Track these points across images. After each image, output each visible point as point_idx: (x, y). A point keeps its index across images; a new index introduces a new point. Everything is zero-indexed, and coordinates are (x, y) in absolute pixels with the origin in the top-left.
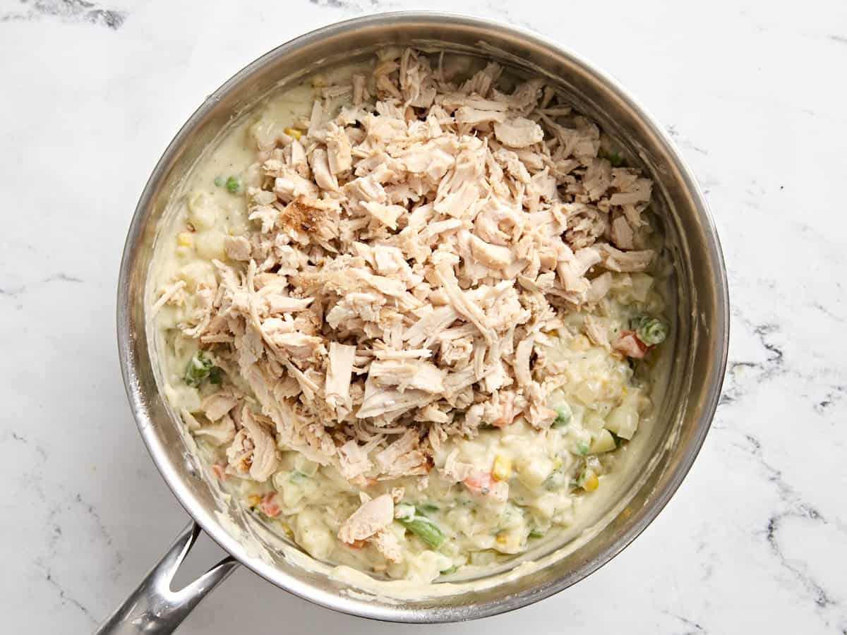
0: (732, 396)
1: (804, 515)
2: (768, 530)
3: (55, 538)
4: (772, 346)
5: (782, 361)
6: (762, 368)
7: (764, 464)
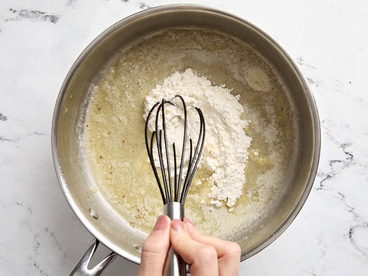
0: (332, 176)
1: (365, 227)
2: (349, 234)
3: (37, 247)
4: (348, 153)
5: (353, 159)
6: (344, 162)
7: (346, 205)
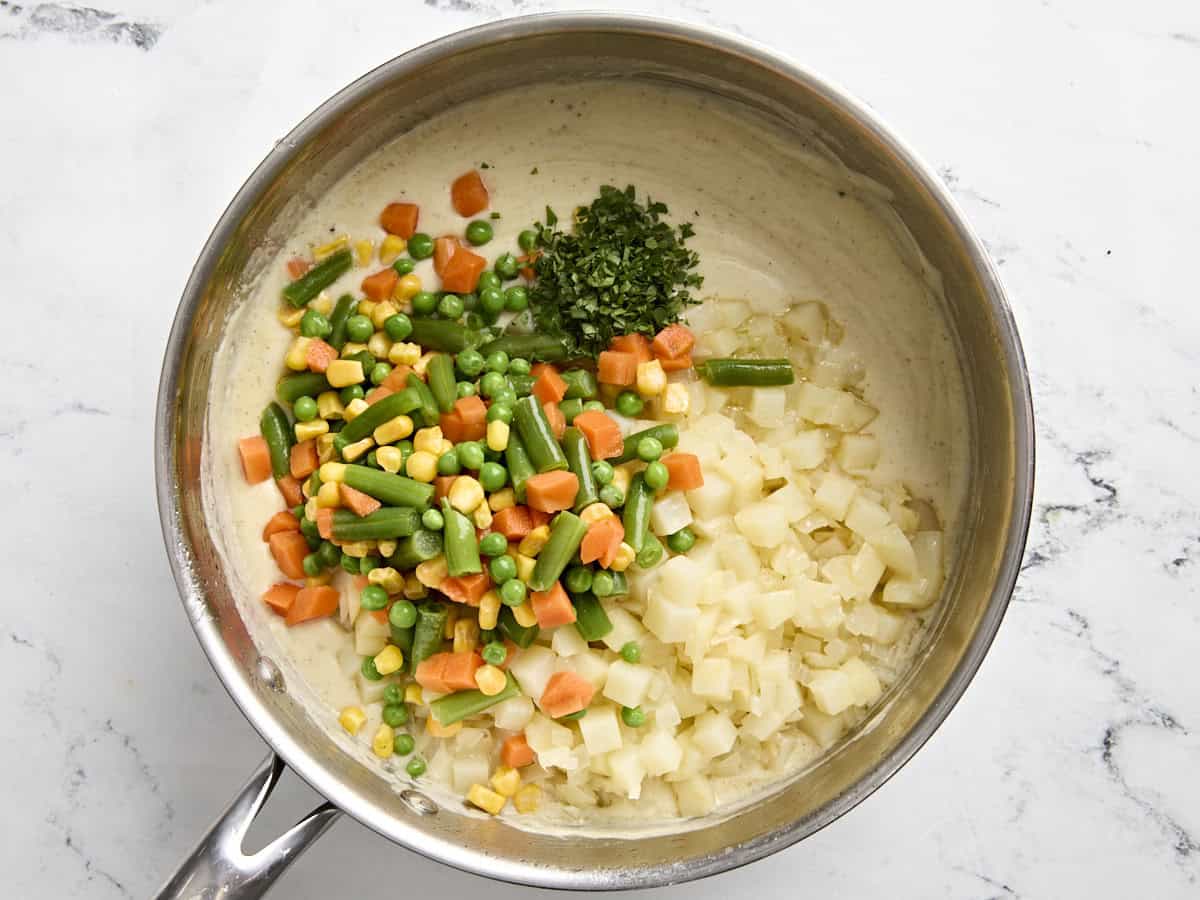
0: (1047, 555)
1: (1154, 723)
2: (1104, 746)
3: (77, 784)
4: (1101, 481)
5: (1116, 502)
6: (1088, 513)
7: (1095, 651)
